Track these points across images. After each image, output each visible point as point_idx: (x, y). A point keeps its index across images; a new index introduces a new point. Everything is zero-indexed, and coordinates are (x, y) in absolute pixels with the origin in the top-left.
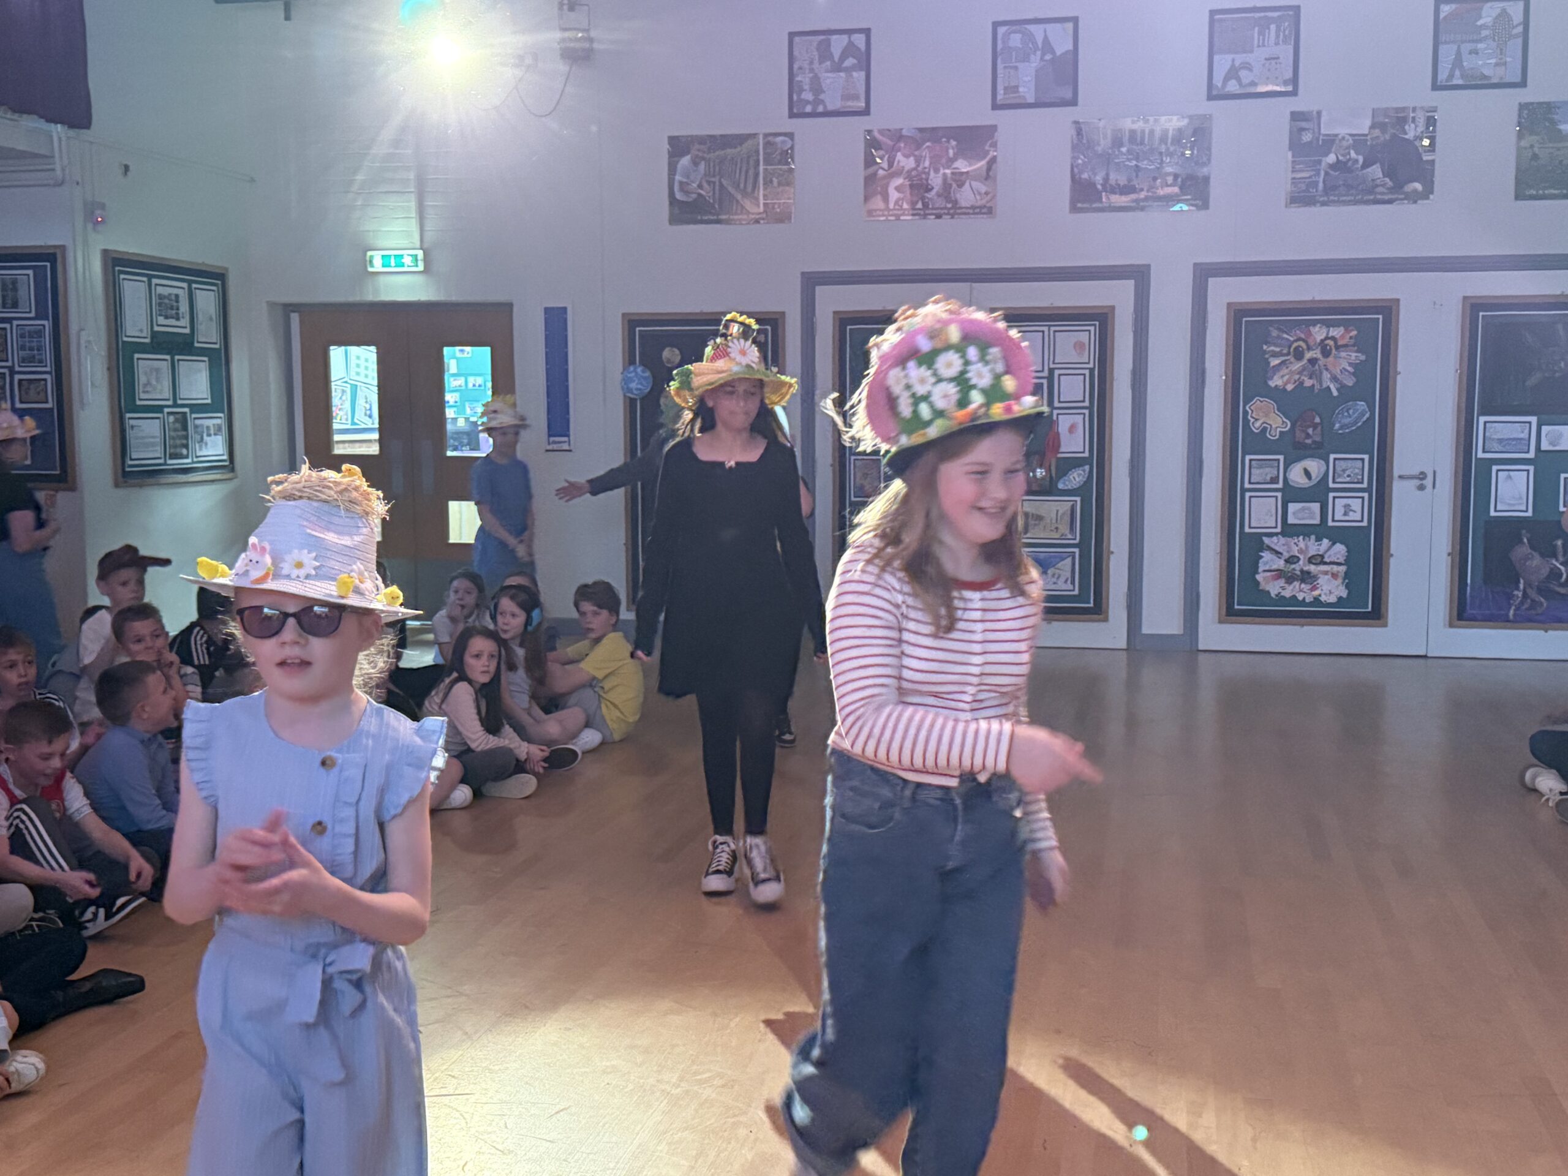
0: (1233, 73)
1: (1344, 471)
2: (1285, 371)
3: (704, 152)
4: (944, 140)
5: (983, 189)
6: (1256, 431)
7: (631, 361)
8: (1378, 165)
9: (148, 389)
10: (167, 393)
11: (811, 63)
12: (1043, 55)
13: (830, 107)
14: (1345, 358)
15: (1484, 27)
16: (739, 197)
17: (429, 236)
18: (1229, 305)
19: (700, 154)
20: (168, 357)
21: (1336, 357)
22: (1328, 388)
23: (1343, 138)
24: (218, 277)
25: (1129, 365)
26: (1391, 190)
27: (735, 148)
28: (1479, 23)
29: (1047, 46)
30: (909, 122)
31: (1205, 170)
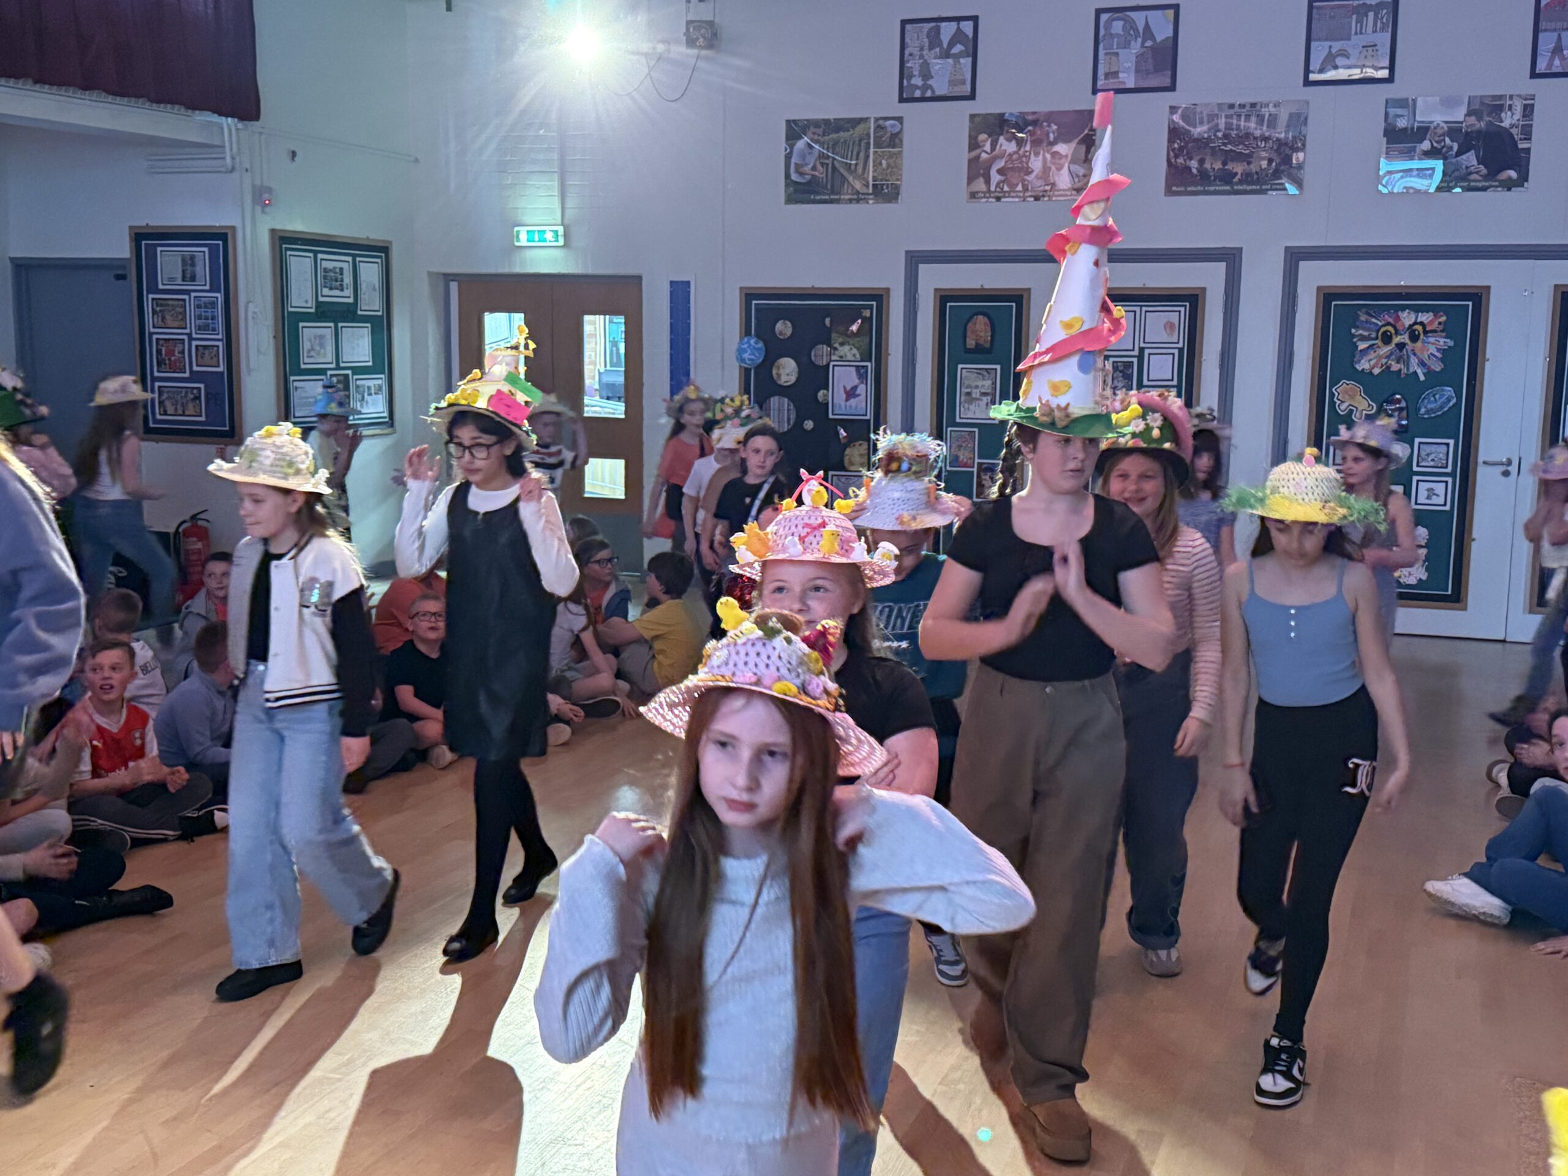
0: (1329, 60)
1: (1428, 455)
2: (1372, 355)
3: (819, 135)
4: (1045, 124)
6: (1341, 413)
7: (747, 333)
8: (1473, 151)
9: (312, 353)
10: (330, 356)
11: (922, 49)
12: (1144, 41)
13: (939, 92)
14: (1433, 344)
16: (851, 179)
17: (569, 213)
18: (1319, 289)
19: (815, 137)
20: (332, 325)
21: (1424, 342)
22: (1415, 373)
23: (1438, 125)
24: (382, 250)
25: (1219, 347)
26: (1486, 178)
27: (849, 131)
29: (1148, 32)
30: (1010, 108)
31: (1300, 155)
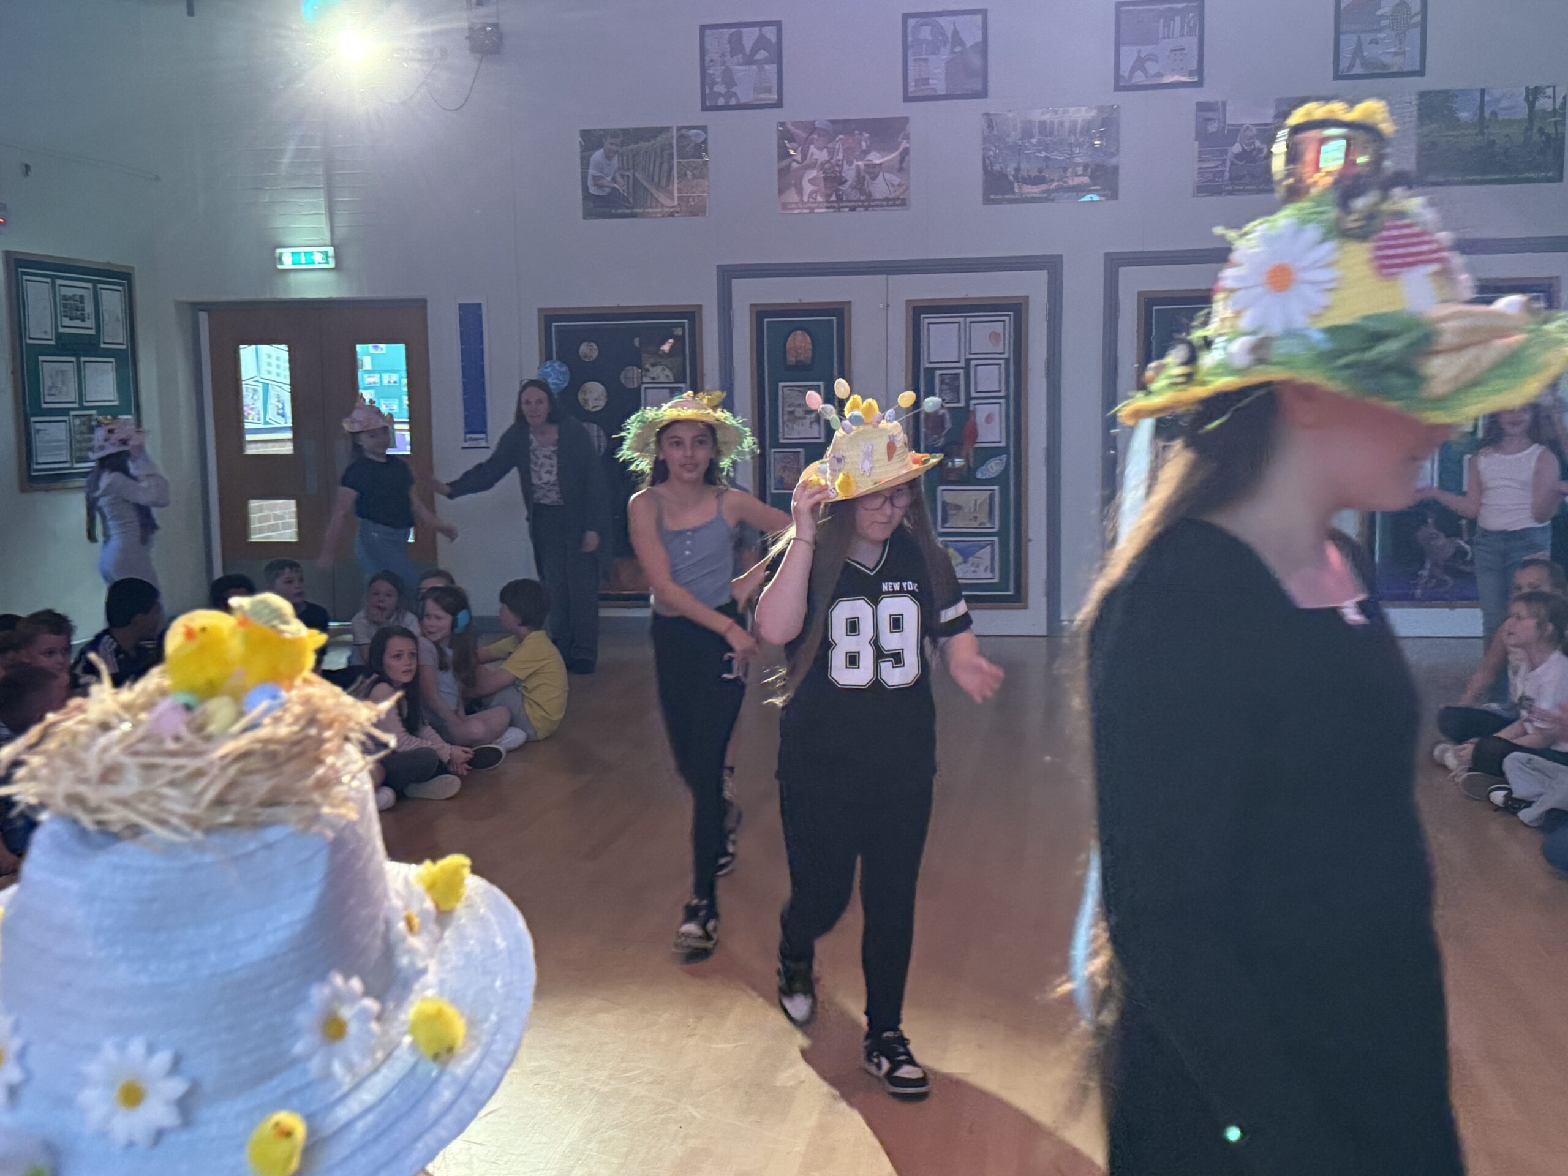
0: (1139, 64)
3: (617, 145)
4: (857, 132)
5: (896, 180)
7: (548, 356)
9: (53, 392)
10: (73, 396)
11: (723, 55)
12: (953, 47)
13: (743, 101)
15: (1382, 16)
16: (654, 191)
17: (340, 232)
18: (1140, 294)
19: (614, 148)
20: (73, 359)
23: (1248, 128)
24: (122, 277)
25: (1044, 355)
27: (649, 141)
28: (1379, 13)
29: (957, 39)
30: (821, 116)
31: (1114, 161)
